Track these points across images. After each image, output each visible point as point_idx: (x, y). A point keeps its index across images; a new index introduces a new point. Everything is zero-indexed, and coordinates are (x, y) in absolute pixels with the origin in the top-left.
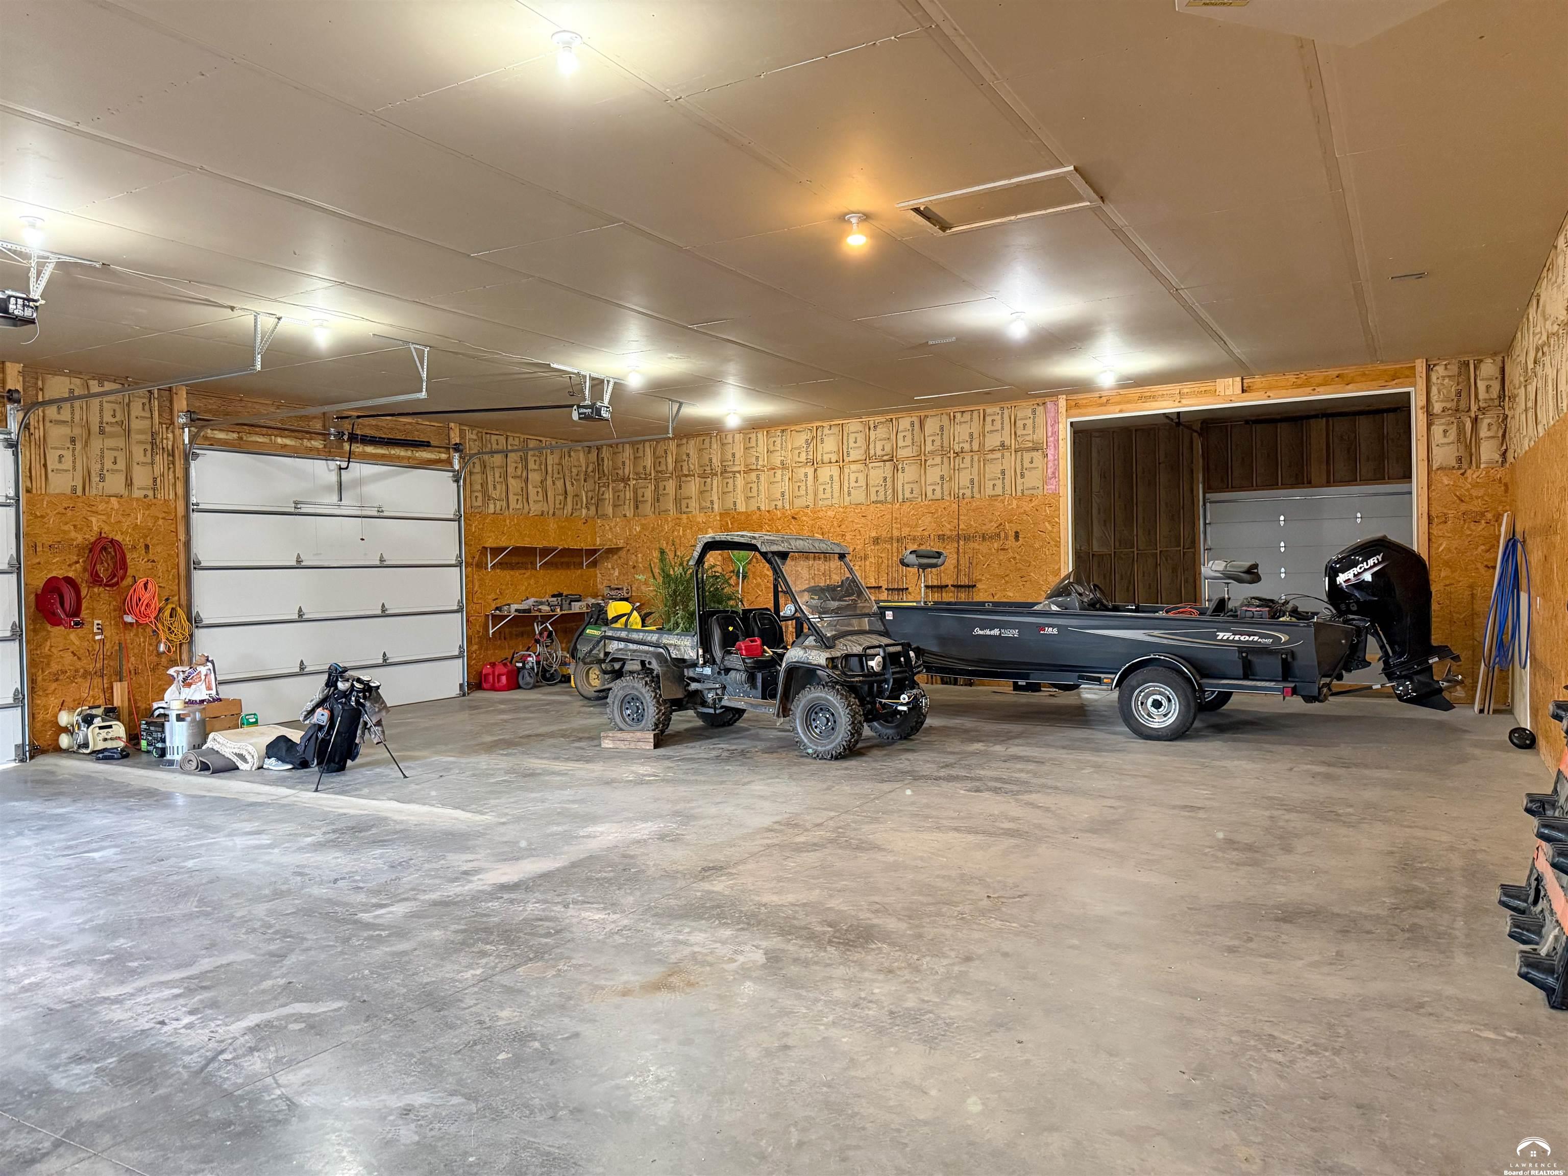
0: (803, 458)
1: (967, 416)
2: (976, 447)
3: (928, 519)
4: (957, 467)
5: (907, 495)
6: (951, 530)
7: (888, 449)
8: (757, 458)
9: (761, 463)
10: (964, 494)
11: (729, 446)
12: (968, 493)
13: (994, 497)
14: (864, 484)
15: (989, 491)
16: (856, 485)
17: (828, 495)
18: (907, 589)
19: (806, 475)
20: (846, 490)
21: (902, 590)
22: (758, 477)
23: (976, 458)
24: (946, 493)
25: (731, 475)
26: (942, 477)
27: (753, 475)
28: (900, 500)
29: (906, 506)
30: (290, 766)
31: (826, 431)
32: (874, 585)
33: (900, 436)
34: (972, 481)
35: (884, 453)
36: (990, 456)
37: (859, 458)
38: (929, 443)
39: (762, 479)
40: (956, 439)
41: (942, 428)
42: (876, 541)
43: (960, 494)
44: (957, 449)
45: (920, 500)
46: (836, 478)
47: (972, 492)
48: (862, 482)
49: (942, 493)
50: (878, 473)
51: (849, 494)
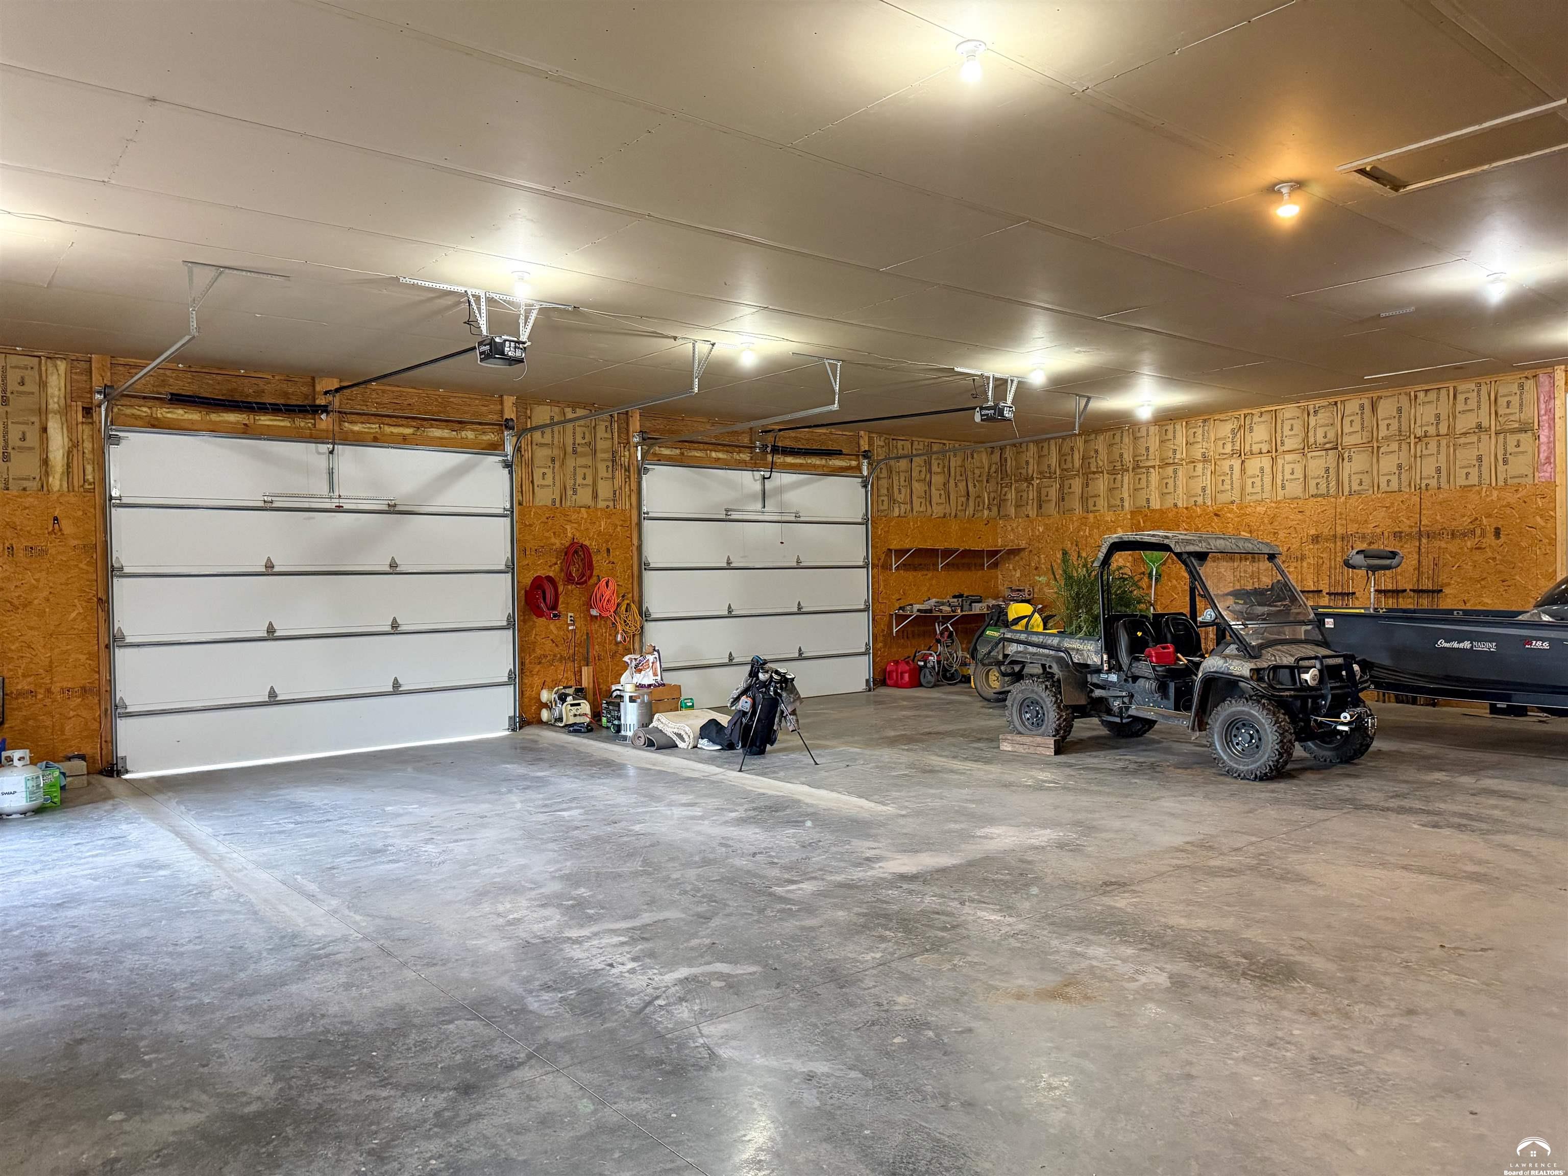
0: (1228, 449)
1: (1432, 396)
2: (1443, 430)
3: (1381, 514)
4: (1419, 454)
5: (1355, 487)
6: (1411, 527)
7: (1331, 435)
8: (1175, 451)
9: (1178, 456)
10: (1427, 485)
11: (1142, 440)
12: (1433, 483)
13: (1465, 488)
14: (1301, 476)
15: (1461, 481)
16: (1293, 477)
17: (1259, 489)
18: (1354, 593)
19: (1231, 467)
20: (1279, 483)
21: (1348, 594)
22: (1175, 472)
23: (1444, 442)
24: (1405, 483)
25: (1144, 470)
26: (1400, 466)
27: (1170, 470)
28: (1346, 493)
29: (1353, 501)
30: (719, 747)
31: (1256, 419)
32: (1312, 588)
33: (1347, 421)
34: (1438, 470)
35: (1326, 440)
36: (1462, 440)
37: (1295, 446)
38: (1383, 426)
39: (1180, 473)
40: (1419, 422)
41: (1400, 410)
42: (1316, 539)
43: (1423, 485)
44: (1419, 433)
45: (1371, 492)
46: (1268, 470)
47: (1439, 482)
48: (1299, 474)
49: (1400, 484)
50: (1318, 463)
51: (1283, 487)
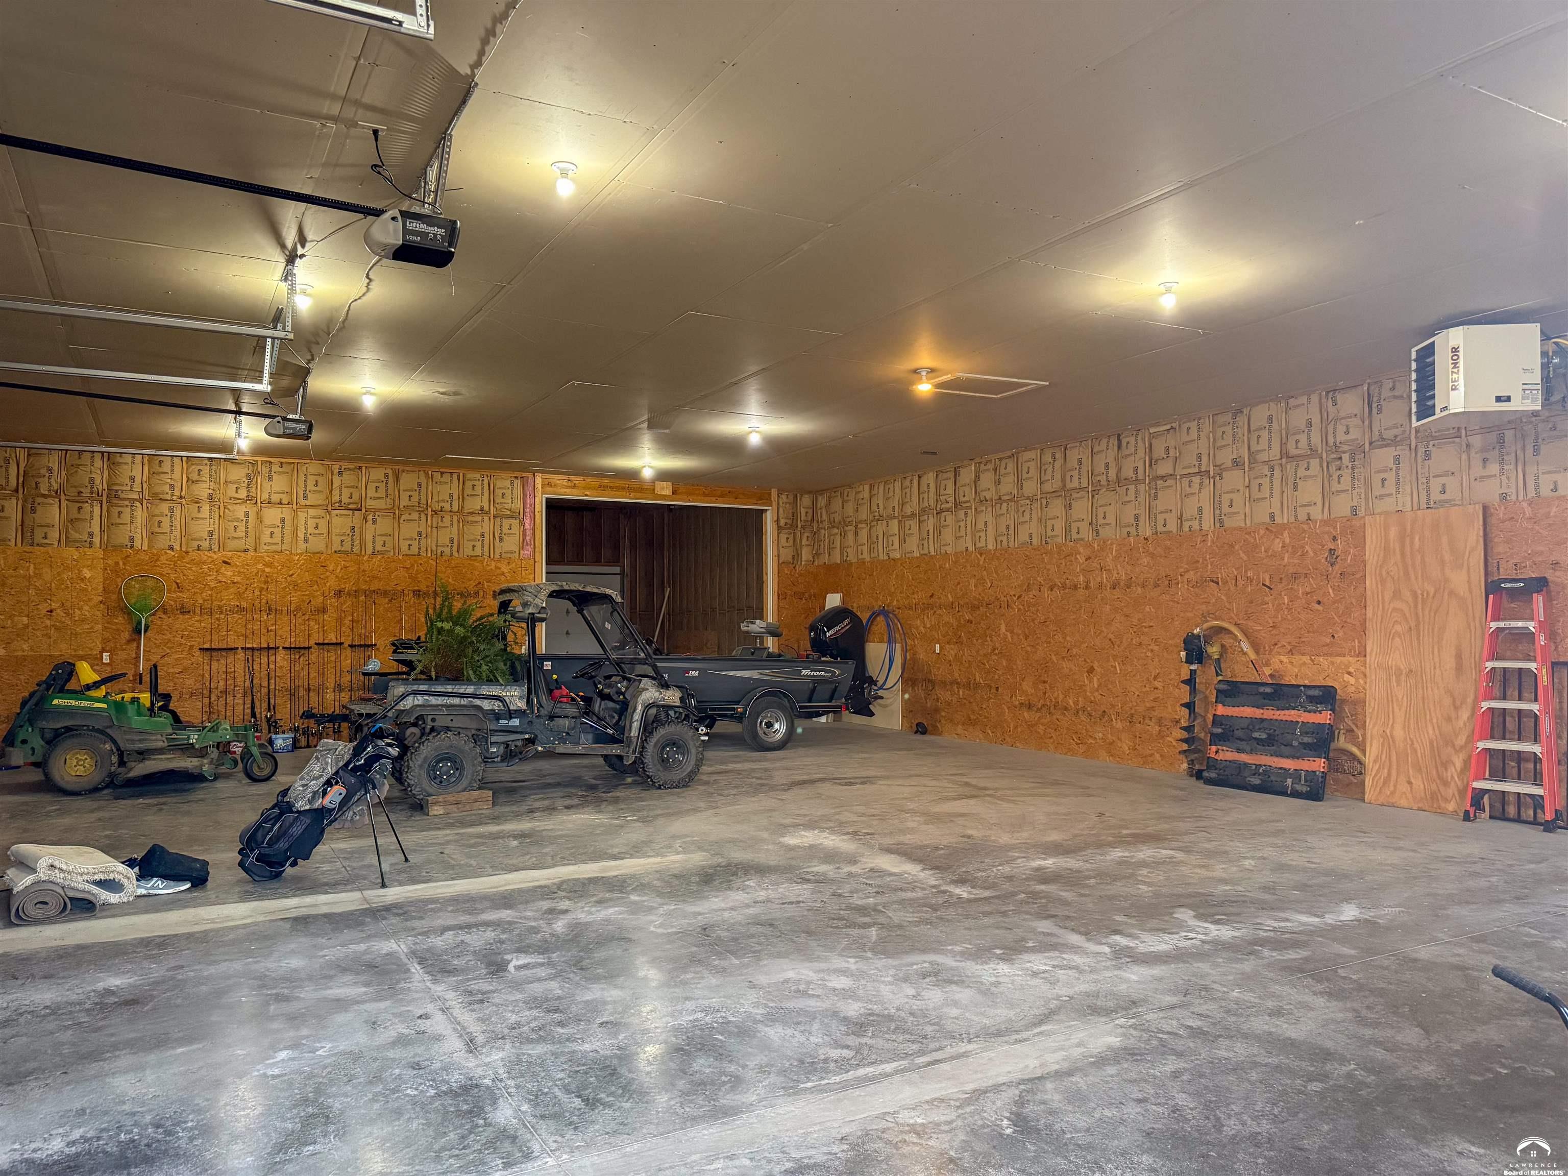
0: (243, 494)
1: (446, 477)
2: (455, 508)
3: (403, 573)
4: (434, 525)
5: (379, 547)
6: (428, 587)
7: (356, 497)
8: (172, 487)
9: (177, 493)
10: (442, 552)
11: (126, 467)
12: (447, 551)
13: (471, 557)
14: (325, 531)
15: (468, 551)
16: (317, 531)
17: (279, 540)
18: (375, 645)
19: (247, 515)
20: (301, 535)
21: (371, 646)
22: (171, 510)
23: (455, 518)
24: (423, 549)
25: (127, 503)
26: (420, 533)
27: (164, 507)
28: (369, 551)
29: (376, 560)
30: (188, 885)
31: (275, 468)
32: (334, 641)
33: (371, 487)
34: (452, 540)
35: (351, 501)
36: (470, 518)
37: (320, 502)
38: (404, 496)
39: (177, 513)
40: (435, 498)
41: (419, 485)
42: (339, 593)
43: (439, 552)
44: (437, 507)
45: (392, 554)
46: (288, 522)
47: (452, 551)
48: (323, 529)
49: (419, 549)
50: (341, 522)
51: (306, 540)
